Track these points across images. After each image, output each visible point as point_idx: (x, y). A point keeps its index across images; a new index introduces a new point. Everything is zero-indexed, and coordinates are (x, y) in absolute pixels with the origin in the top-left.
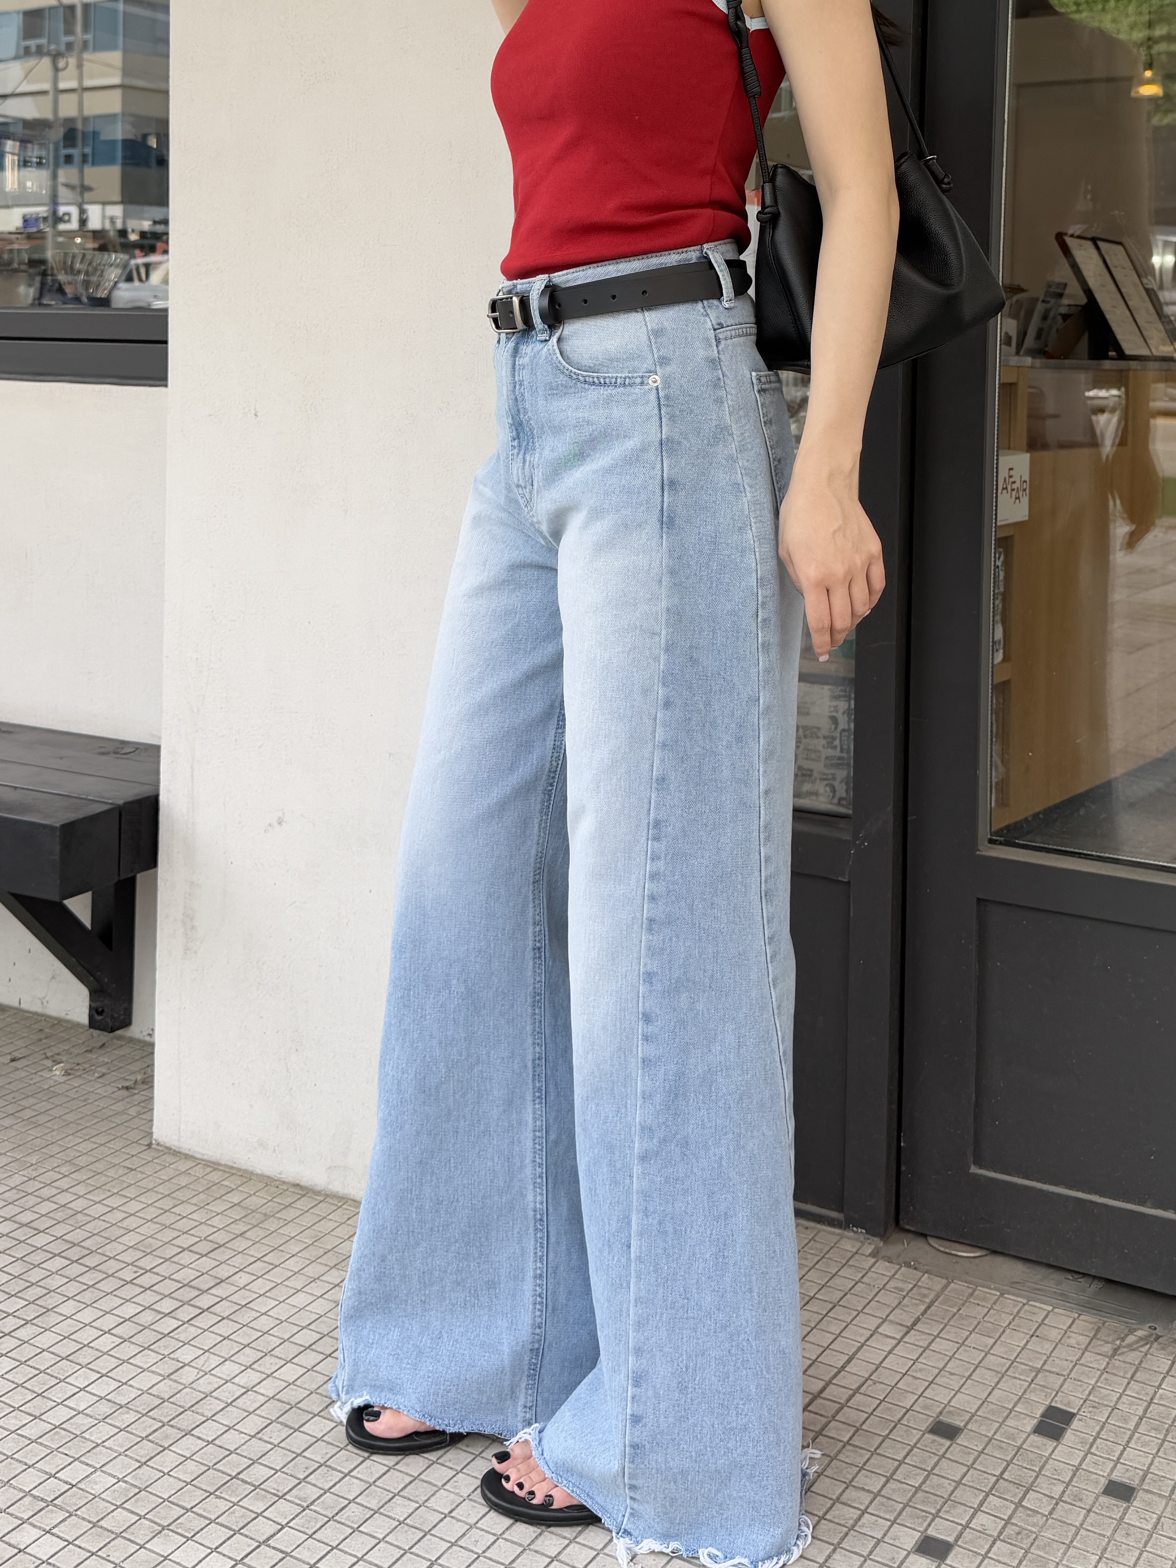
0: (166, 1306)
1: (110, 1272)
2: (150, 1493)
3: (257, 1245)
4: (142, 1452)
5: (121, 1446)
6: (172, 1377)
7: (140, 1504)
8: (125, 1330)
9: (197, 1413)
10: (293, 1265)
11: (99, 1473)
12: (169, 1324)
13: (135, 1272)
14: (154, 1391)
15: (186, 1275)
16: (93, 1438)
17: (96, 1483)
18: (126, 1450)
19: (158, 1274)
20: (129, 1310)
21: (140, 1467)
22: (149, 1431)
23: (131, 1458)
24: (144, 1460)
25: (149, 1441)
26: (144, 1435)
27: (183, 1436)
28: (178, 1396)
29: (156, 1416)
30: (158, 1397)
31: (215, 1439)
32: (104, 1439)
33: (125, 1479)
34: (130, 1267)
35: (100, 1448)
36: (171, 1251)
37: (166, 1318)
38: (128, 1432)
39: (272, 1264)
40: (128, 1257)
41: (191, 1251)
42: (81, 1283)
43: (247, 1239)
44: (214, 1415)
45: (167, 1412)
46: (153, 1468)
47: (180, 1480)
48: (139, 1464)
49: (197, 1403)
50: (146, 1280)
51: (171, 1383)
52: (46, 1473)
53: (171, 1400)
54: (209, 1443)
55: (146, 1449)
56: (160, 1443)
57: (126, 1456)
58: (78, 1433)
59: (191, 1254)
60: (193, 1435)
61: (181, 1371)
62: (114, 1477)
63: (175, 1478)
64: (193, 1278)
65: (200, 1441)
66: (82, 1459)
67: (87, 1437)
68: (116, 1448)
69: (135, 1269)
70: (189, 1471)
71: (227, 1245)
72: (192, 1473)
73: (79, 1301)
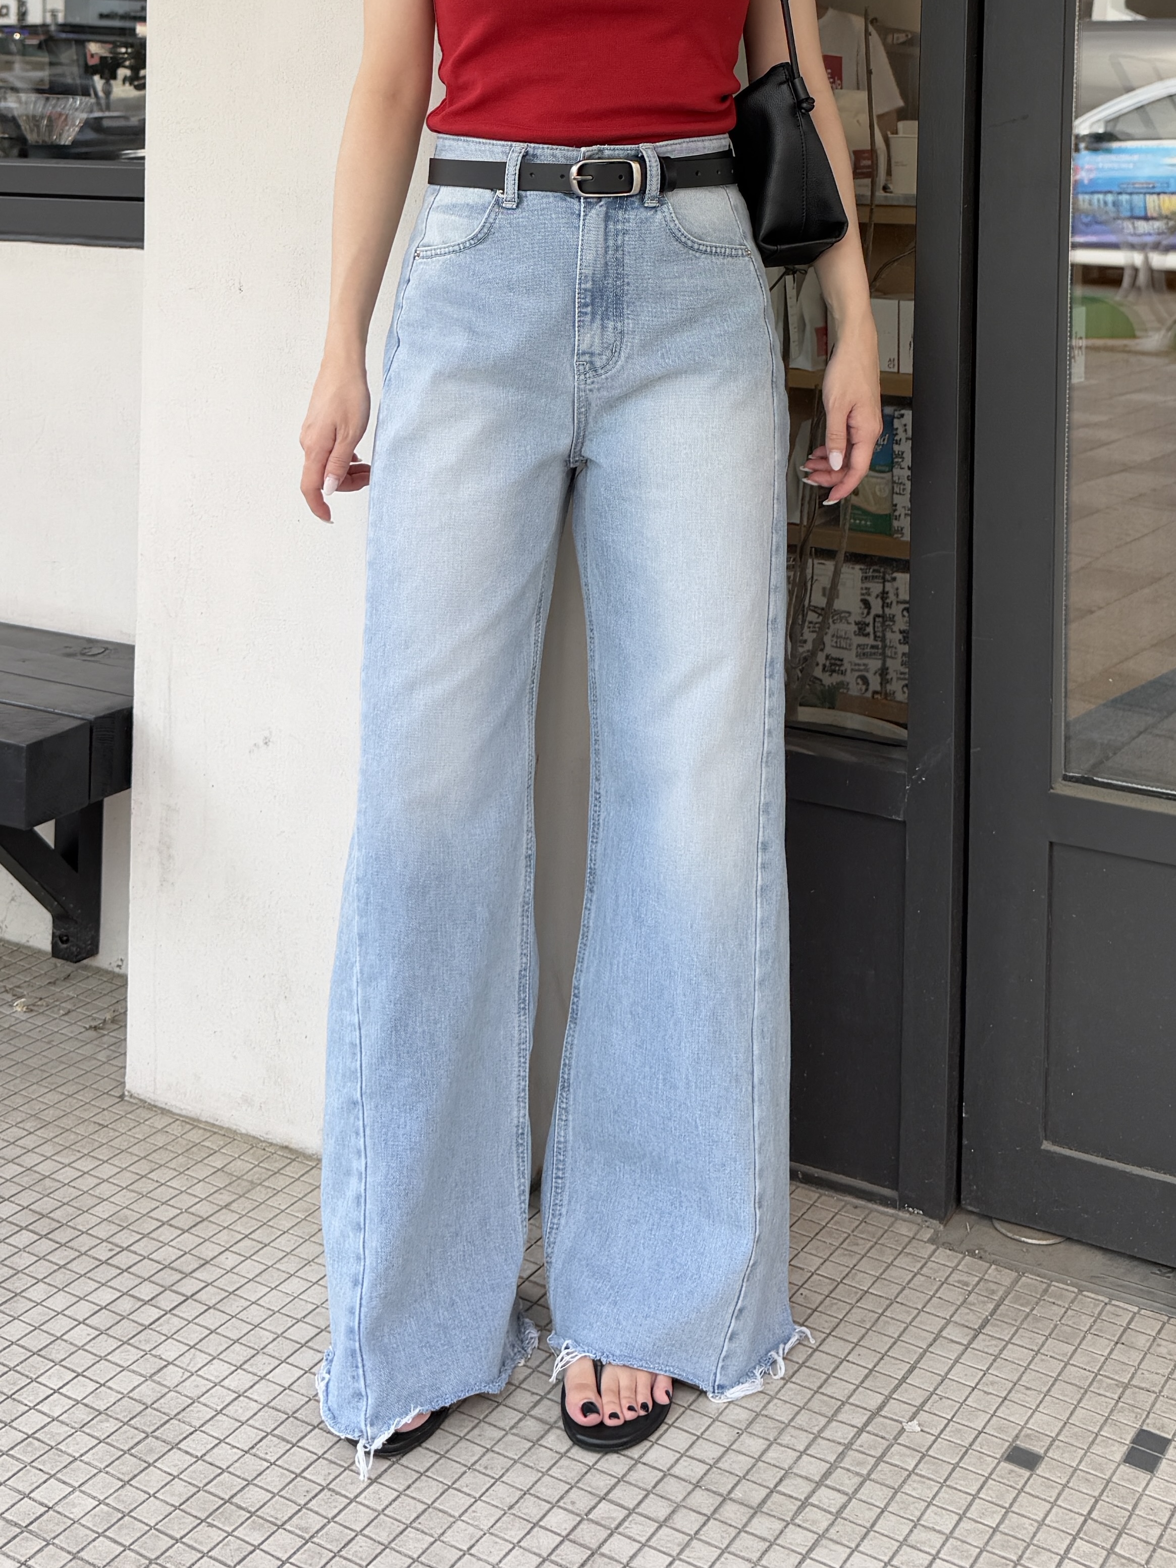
0: (147, 1290)
1: (83, 1250)
2: (135, 1518)
3: (244, 1219)
4: (124, 1470)
5: (101, 1460)
6: (155, 1378)
7: (125, 1531)
8: (103, 1320)
9: (184, 1422)
10: (285, 1243)
11: (77, 1493)
12: (148, 1314)
13: (111, 1250)
14: (134, 1395)
15: (167, 1254)
16: (70, 1451)
17: (74, 1506)
18: (107, 1466)
19: (135, 1253)
20: (105, 1296)
21: (122, 1487)
22: (131, 1444)
23: (112, 1475)
24: (126, 1479)
25: (131, 1455)
26: (126, 1448)
27: (169, 1450)
28: (162, 1401)
29: (138, 1426)
30: (140, 1402)
31: (205, 1455)
32: (82, 1452)
33: (107, 1501)
34: (104, 1244)
35: (78, 1462)
36: (148, 1225)
37: (147, 1306)
38: (107, 1444)
39: (261, 1243)
40: (103, 1231)
41: (171, 1225)
42: (51, 1262)
43: (233, 1211)
44: (202, 1425)
45: (149, 1421)
46: (137, 1488)
47: (167, 1503)
48: (121, 1484)
49: (184, 1410)
50: (124, 1260)
51: (154, 1385)
52: (19, 1492)
53: (154, 1406)
54: (198, 1459)
55: (129, 1465)
56: (144, 1458)
57: (107, 1473)
58: (53, 1444)
59: (172, 1229)
60: (179, 1449)
61: (165, 1370)
62: (94, 1498)
63: (162, 1500)
64: (174, 1258)
65: (188, 1457)
66: (59, 1475)
67: (63, 1449)
68: (96, 1463)
69: (110, 1246)
70: (177, 1493)
71: (210, 1219)
72: (180, 1495)
73: (49, 1285)
